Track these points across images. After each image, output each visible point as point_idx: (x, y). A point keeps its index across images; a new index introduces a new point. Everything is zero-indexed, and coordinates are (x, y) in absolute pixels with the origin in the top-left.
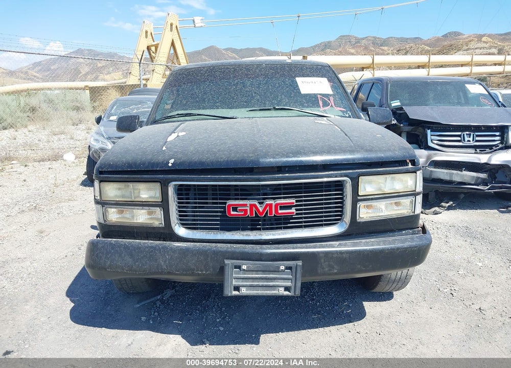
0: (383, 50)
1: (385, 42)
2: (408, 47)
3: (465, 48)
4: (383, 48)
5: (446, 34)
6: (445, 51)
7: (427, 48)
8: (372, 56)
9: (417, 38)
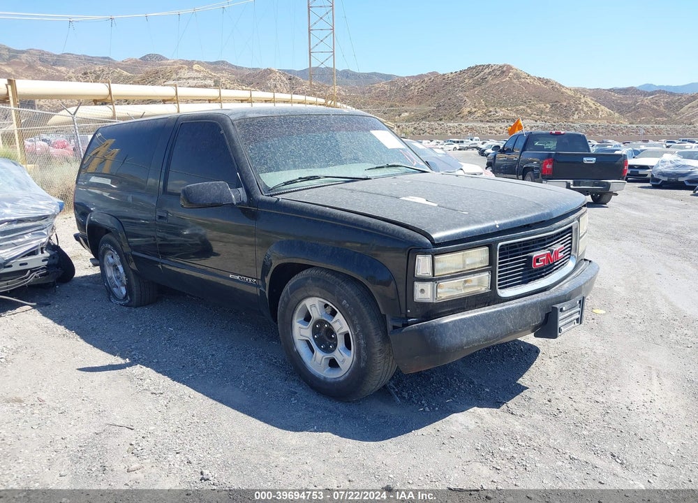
0: (58, 71)
1: (59, 60)
2: (97, 69)
3: (174, 76)
4: (59, 68)
5: (145, 57)
6: (151, 79)
7: (125, 73)
8: (107, 84)
9: (106, 58)
